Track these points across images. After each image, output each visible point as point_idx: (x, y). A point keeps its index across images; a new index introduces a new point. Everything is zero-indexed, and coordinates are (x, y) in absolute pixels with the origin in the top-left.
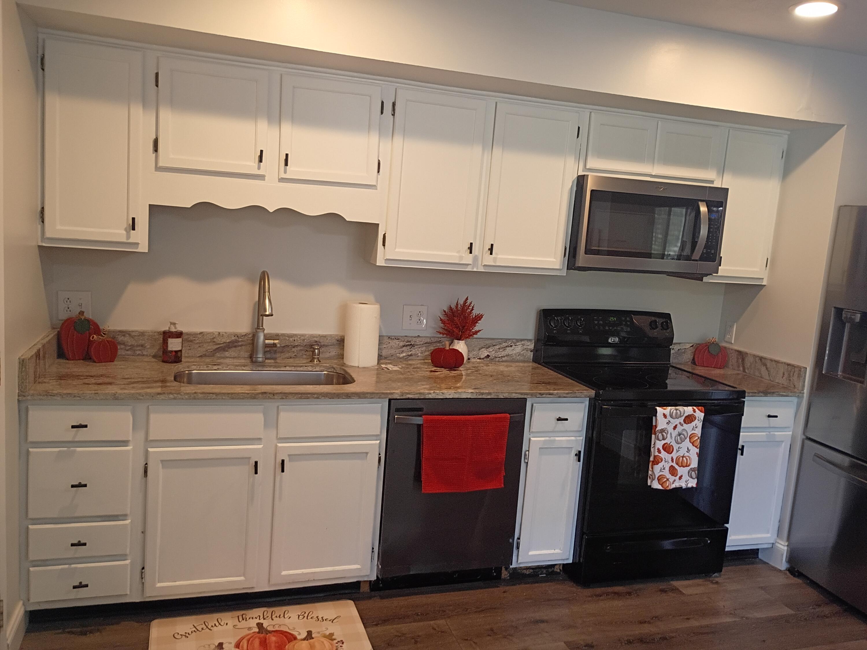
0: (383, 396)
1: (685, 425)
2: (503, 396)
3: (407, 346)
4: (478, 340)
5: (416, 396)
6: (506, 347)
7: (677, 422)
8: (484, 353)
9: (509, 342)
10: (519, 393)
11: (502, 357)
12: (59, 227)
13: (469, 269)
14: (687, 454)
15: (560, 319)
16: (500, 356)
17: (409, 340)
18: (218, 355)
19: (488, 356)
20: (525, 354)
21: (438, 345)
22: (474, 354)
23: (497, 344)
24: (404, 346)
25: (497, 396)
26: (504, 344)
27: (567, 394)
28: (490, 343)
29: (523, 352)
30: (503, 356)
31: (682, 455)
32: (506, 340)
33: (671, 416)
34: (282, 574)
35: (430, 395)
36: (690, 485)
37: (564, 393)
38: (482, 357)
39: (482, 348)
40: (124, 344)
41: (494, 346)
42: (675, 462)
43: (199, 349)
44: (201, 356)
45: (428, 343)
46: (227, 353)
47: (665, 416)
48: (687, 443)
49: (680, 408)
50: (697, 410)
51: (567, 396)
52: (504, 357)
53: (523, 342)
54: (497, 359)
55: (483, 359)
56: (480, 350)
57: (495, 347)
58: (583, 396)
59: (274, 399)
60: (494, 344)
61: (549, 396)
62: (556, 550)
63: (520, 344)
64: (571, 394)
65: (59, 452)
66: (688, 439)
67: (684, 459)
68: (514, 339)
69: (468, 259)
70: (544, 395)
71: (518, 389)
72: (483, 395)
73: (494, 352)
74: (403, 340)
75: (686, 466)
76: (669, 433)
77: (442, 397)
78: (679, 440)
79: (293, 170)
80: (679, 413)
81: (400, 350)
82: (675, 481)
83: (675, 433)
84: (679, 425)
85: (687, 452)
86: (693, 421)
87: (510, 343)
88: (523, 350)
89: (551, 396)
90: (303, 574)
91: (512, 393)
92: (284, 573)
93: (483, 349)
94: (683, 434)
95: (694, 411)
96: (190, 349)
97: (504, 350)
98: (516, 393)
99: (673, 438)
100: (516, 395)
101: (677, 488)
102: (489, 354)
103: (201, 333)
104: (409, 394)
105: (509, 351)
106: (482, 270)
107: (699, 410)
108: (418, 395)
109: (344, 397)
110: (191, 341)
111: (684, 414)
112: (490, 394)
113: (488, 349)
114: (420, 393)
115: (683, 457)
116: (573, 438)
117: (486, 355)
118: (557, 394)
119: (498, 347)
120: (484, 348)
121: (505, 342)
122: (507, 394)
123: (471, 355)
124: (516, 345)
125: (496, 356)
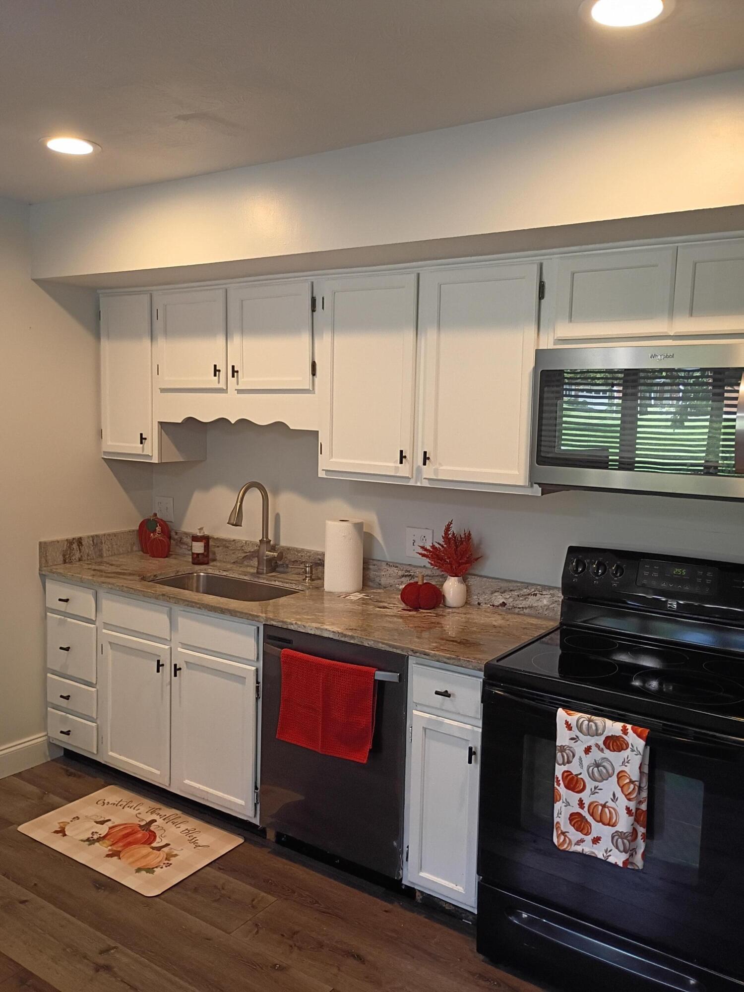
0: (250, 617)
1: (607, 751)
2: (368, 644)
3: (406, 576)
4: (490, 580)
5: (280, 625)
6: (529, 595)
7: (591, 741)
8: (499, 599)
9: (532, 588)
10: (386, 644)
11: (523, 608)
12: (109, 443)
13: (412, 483)
14: (610, 804)
15: (588, 563)
16: (521, 606)
17: (408, 570)
18: (246, 563)
19: (504, 604)
20: (555, 609)
21: (441, 580)
22: (485, 599)
23: (515, 588)
24: (403, 576)
25: (361, 642)
26: (525, 590)
27: (449, 658)
28: (506, 585)
29: (553, 605)
30: (524, 606)
31: (603, 803)
32: (528, 585)
33: (580, 728)
34: (184, 782)
35: (292, 626)
36: (612, 860)
37: (444, 657)
38: (496, 604)
39: (496, 592)
40: (187, 544)
41: (511, 591)
42: (586, 809)
43: (233, 555)
44: (234, 562)
45: (430, 576)
46: (252, 562)
47: (569, 727)
48: (611, 786)
49: (599, 720)
50: (630, 731)
51: (448, 661)
52: (526, 608)
53: (551, 592)
54: (517, 610)
55: (498, 606)
56: (492, 593)
57: (513, 593)
58: (471, 667)
59: (170, 602)
60: (511, 588)
61: (425, 656)
62: (458, 887)
63: (547, 593)
64: (454, 661)
65: (60, 619)
66: (615, 778)
67: (607, 810)
68: (539, 585)
69: (404, 470)
70: (418, 654)
71: (385, 640)
72: (345, 637)
73: (511, 600)
74: (402, 568)
75: (609, 825)
76: (577, 757)
77: (303, 631)
78: (596, 774)
79: (245, 381)
80: (594, 728)
81: (399, 580)
82: (582, 841)
83: (588, 760)
84: (594, 748)
85: (612, 800)
86: (623, 749)
87: (533, 590)
88: (553, 603)
89: (427, 657)
90: (199, 789)
91: (379, 642)
92: (187, 782)
93: (496, 594)
94: (604, 767)
95: (625, 731)
96: (227, 555)
97: (525, 599)
98: (383, 643)
99: (585, 768)
100: (383, 646)
101: (585, 855)
102: (506, 602)
103: (234, 540)
104: (273, 620)
105: (531, 601)
106: (426, 484)
107: (635, 732)
108: (281, 623)
109: (219, 612)
110: (227, 547)
111: (604, 731)
112: (352, 637)
113: (503, 595)
114: (283, 622)
115: (604, 806)
116: (469, 727)
117: (501, 602)
118: (435, 655)
119: (516, 594)
120: (498, 592)
121: (526, 588)
122: (372, 642)
123: (481, 599)
124: (542, 595)
125: (515, 606)
